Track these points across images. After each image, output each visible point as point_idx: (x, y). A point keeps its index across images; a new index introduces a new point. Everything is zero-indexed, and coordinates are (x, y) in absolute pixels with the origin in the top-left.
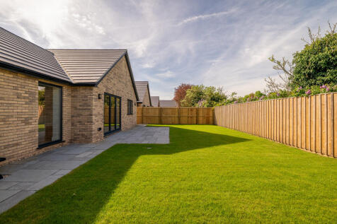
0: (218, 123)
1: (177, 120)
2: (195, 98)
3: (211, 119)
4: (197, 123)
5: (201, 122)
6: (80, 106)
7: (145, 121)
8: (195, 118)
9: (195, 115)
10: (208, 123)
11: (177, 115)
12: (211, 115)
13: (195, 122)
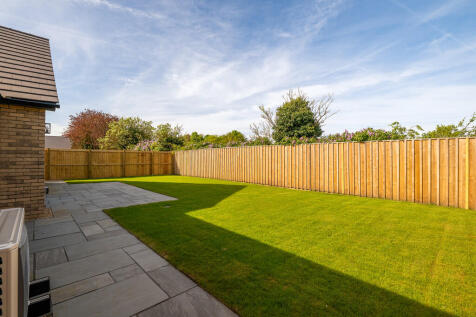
0: (181, 173)
1: (119, 171)
2: (127, 137)
3: (170, 167)
4: (151, 174)
5: (156, 172)
6: (10, 145)
7: (52, 175)
8: (148, 167)
9: (148, 162)
10: (165, 173)
11: (119, 163)
12: (170, 161)
13: (148, 173)
